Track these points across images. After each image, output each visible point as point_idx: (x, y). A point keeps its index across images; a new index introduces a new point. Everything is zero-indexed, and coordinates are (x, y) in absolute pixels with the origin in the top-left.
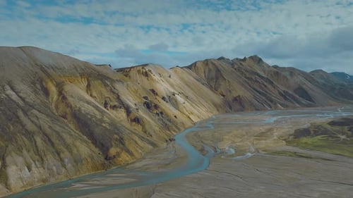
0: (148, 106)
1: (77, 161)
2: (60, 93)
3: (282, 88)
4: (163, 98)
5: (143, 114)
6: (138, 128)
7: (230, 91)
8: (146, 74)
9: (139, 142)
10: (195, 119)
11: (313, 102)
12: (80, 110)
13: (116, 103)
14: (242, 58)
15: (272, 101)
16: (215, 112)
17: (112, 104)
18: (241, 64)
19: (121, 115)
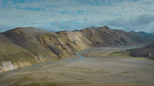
0: (67, 44)
1: (53, 57)
2: (44, 41)
3: (115, 38)
4: (72, 42)
5: (66, 47)
6: (65, 51)
7: (95, 40)
8: (66, 34)
9: (66, 54)
10: (82, 49)
11: (126, 44)
12: (50, 45)
13: (59, 44)
14: (101, 27)
15: (110, 44)
16: (89, 47)
17: (57, 44)
18: (100, 29)
19: (60, 47)
